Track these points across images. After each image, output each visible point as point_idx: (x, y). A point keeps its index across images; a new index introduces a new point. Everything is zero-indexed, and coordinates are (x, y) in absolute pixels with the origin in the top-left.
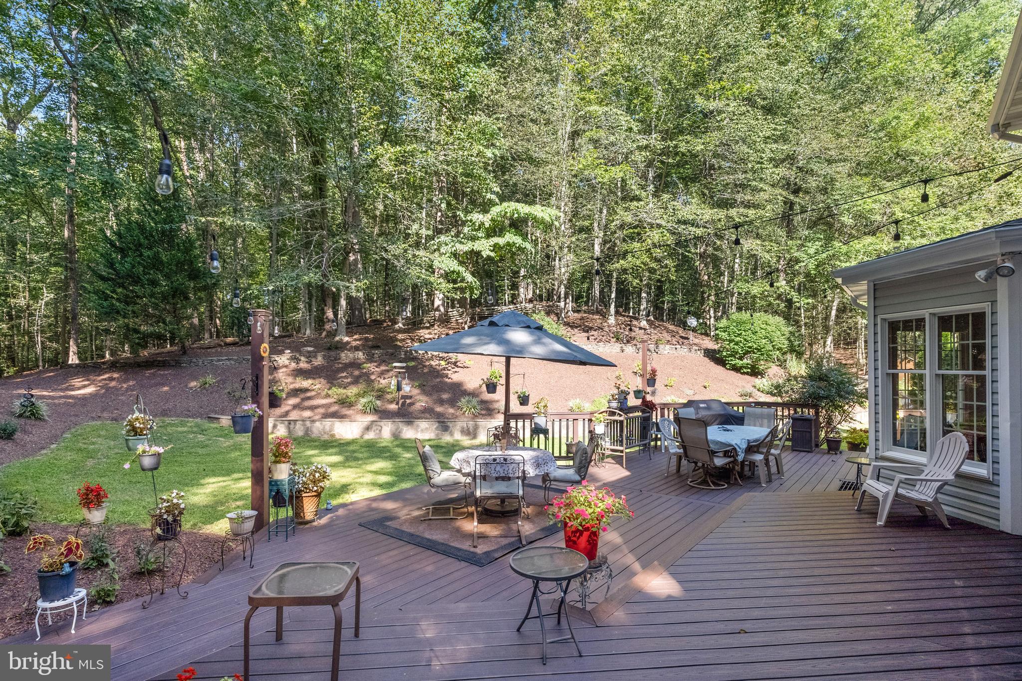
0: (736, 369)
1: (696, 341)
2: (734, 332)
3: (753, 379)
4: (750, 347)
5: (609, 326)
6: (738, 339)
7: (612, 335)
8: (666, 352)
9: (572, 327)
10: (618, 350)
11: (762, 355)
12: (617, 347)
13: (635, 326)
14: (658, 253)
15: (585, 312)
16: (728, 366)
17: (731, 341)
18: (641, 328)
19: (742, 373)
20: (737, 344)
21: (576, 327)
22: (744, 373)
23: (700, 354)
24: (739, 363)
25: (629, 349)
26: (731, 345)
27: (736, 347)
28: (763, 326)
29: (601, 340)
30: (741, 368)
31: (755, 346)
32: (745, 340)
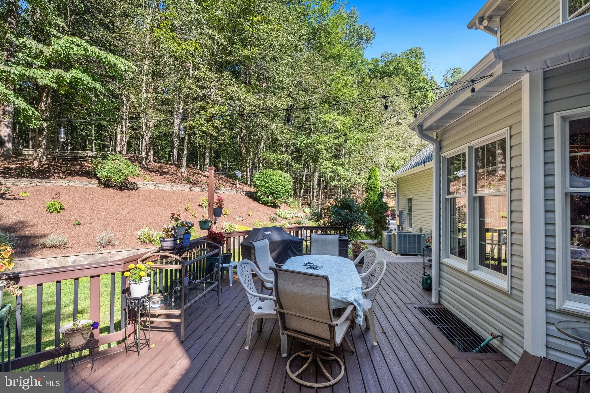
0: (265, 203)
1: (241, 186)
2: (265, 181)
3: (274, 209)
4: (273, 190)
5: (181, 173)
6: (267, 185)
7: (183, 179)
8: (222, 192)
9: (151, 171)
10: (188, 189)
11: (280, 195)
12: (187, 187)
13: (201, 174)
14: (218, 123)
15: (164, 163)
16: (260, 202)
17: (262, 186)
18: (204, 176)
19: (268, 206)
20: (266, 188)
21: (155, 172)
22: (269, 206)
23: (244, 194)
24: (267, 200)
25: (196, 189)
26: (263, 188)
27: (266, 190)
28: (280, 178)
29: (174, 182)
30: (268, 202)
31: (276, 190)
32: (271, 186)
